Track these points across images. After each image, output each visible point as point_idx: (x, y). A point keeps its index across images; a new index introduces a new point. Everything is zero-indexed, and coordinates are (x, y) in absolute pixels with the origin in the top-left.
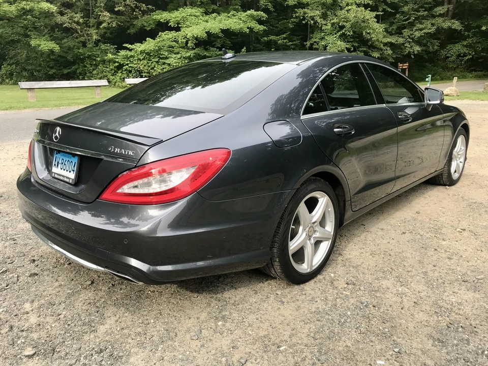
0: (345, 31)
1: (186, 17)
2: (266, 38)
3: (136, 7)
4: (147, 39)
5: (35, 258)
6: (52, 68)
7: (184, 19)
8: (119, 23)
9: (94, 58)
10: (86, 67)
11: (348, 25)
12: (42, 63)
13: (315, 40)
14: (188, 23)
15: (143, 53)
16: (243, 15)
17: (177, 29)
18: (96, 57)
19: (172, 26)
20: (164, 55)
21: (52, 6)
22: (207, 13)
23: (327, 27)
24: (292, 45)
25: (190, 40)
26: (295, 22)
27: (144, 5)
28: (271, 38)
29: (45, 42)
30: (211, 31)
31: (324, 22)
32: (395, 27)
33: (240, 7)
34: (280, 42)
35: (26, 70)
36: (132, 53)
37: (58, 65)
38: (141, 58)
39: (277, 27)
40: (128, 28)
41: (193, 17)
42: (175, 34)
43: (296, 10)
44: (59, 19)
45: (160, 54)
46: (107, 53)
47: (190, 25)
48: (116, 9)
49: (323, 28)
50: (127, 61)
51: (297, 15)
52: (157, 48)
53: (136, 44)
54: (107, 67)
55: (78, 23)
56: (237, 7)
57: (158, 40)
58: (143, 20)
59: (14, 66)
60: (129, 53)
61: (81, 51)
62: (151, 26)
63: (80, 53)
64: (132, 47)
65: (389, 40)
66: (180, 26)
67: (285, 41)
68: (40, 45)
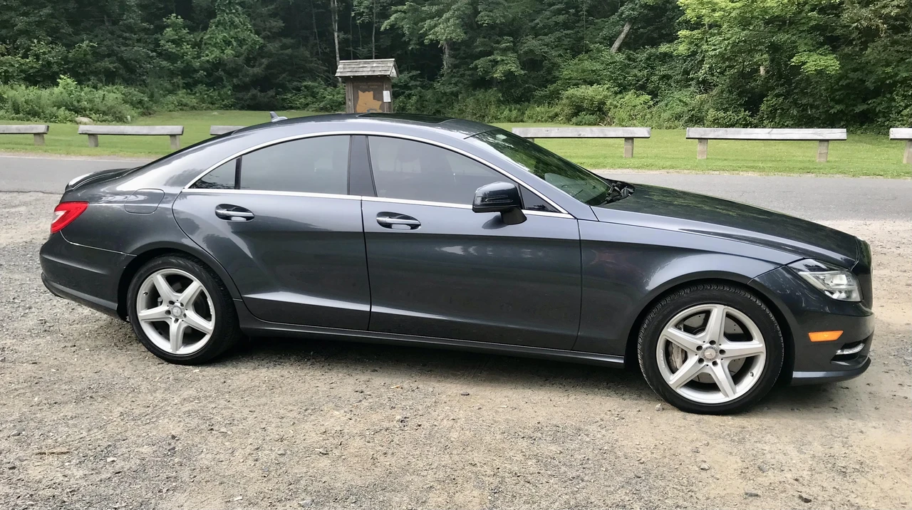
6: (838, 102)
12: (824, 93)
29: (818, 56)
44: (847, 14)
55: (887, 18)
59: (781, 99)
61: (889, 70)
63: (887, 74)
68: (804, 63)
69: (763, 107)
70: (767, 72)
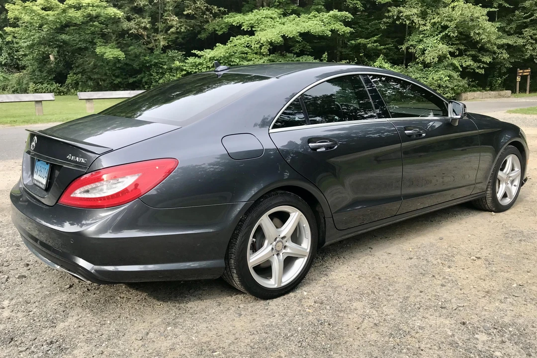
0: (449, 32)
1: (260, 20)
2: (353, 42)
3: (207, 9)
4: (217, 44)
5: (30, 263)
6: (117, 77)
7: (259, 22)
8: (188, 28)
9: (161, 66)
10: (152, 75)
11: (452, 25)
12: (108, 72)
13: (412, 43)
14: (263, 26)
15: (212, 60)
16: (325, 16)
17: (251, 33)
18: (162, 64)
19: (245, 30)
20: (235, 62)
21: (118, 12)
22: (285, 15)
23: (425, 28)
24: (384, 49)
25: (263, 45)
26: (388, 23)
27: (216, 7)
28: (359, 41)
29: (110, 49)
30: (286, 35)
31: (422, 22)
32: (514, 25)
33: (323, 7)
34: (369, 45)
35: (91, 79)
36: (201, 61)
37: (124, 74)
38: (211, 65)
39: (368, 29)
40: (199, 32)
41: (268, 20)
42: (248, 39)
43: (389, 8)
44: (126, 25)
45: (231, 61)
46: (175, 60)
47: (265, 28)
48: (185, 13)
49: (420, 29)
50: (196, 69)
51: (390, 14)
52: (228, 54)
53: (205, 51)
54: (174, 76)
55: (145, 28)
56: (320, 7)
57: (229, 45)
58: (215, 23)
59: (80, 76)
60: (198, 60)
61: (147, 58)
62: (224, 30)
63: (146, 60)
64: (201, 53)
65: (505, 41)
66: (254, 29)
67: (375, 44)
68: (105, 53)
69: (68, 81)
70: (56, 59)
